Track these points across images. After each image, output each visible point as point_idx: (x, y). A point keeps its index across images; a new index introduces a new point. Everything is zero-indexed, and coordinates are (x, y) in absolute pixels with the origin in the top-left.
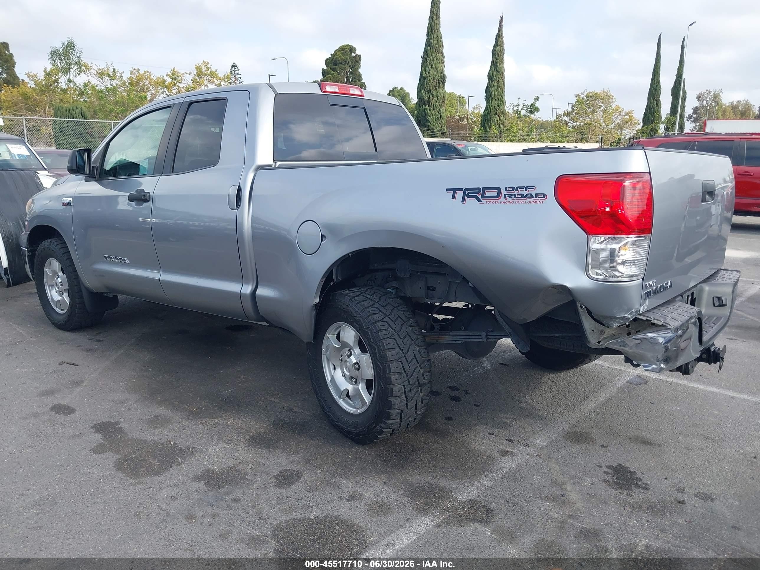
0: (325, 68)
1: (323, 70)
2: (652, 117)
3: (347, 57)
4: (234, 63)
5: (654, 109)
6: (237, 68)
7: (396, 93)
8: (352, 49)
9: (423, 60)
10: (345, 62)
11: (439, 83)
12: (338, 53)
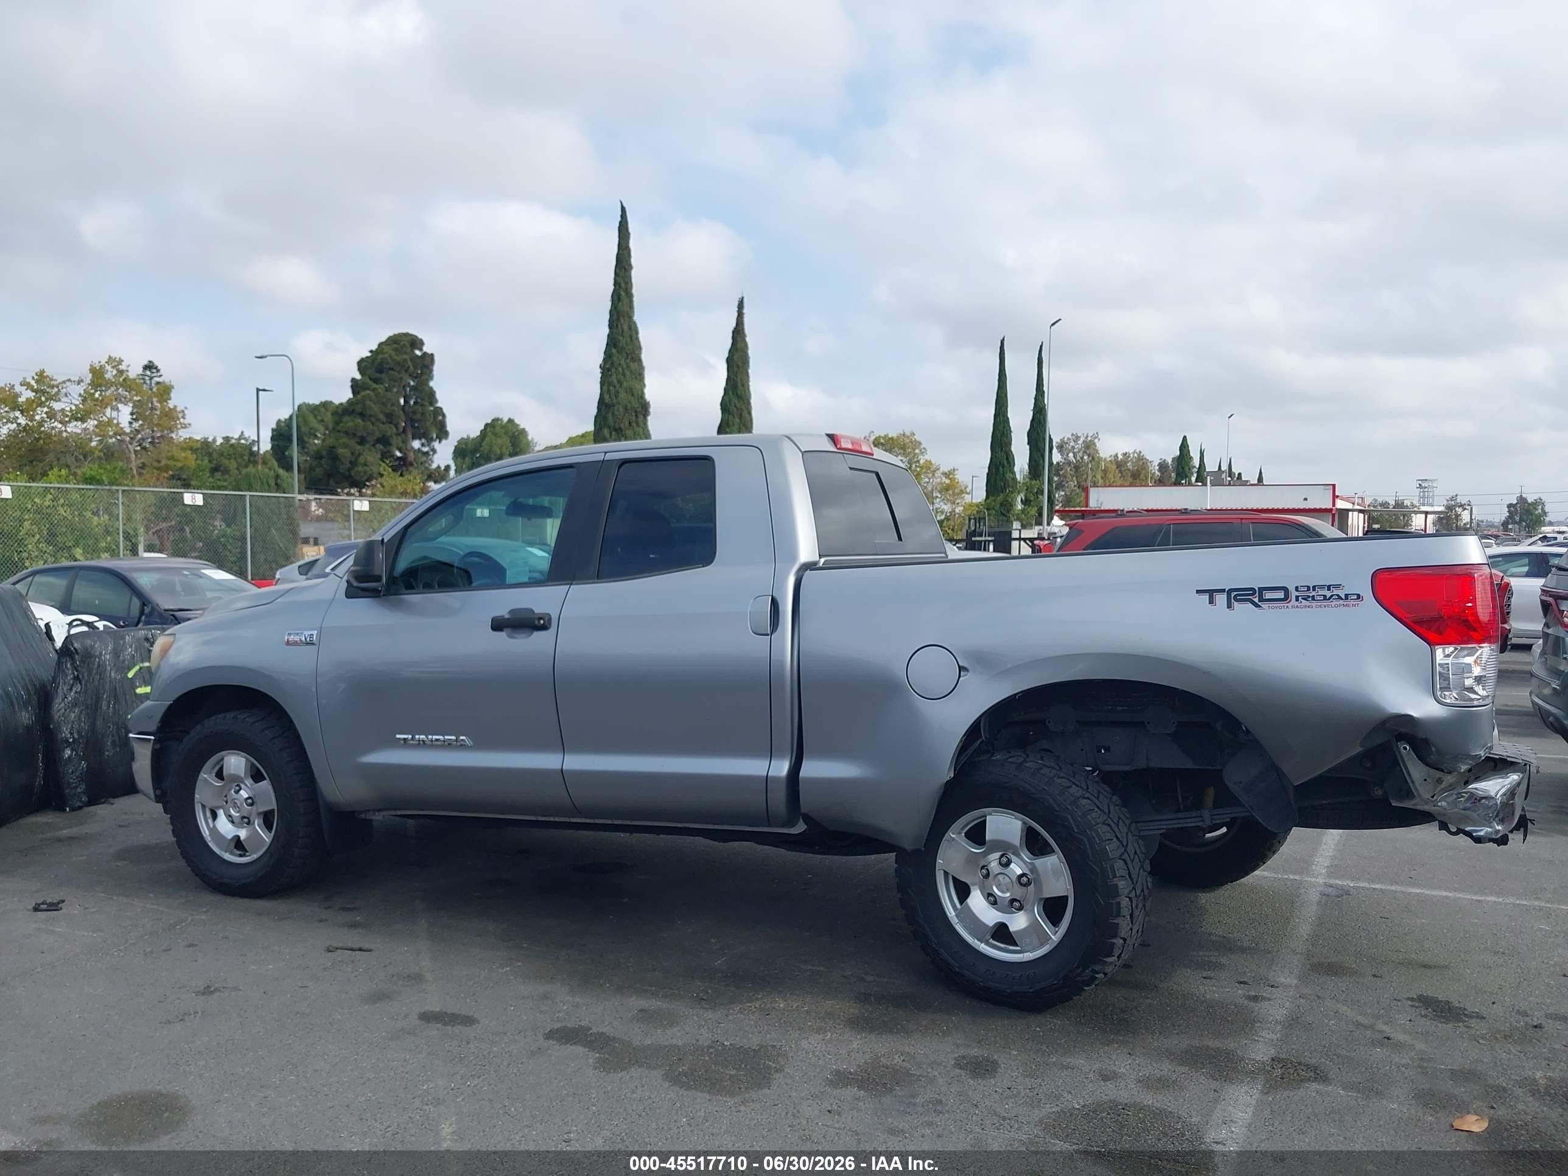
0: (358, 376)
1: (353, 380)
2: (1001, 480)
3: (405, 356)
4: (150, 362)
5: (1003, 466)
6: (158, 371)
7: (498, 429)
8: (415, 342)
9: (602, 373)
10: (402, 366)
11: (636, 416)
12: (386, 349)
